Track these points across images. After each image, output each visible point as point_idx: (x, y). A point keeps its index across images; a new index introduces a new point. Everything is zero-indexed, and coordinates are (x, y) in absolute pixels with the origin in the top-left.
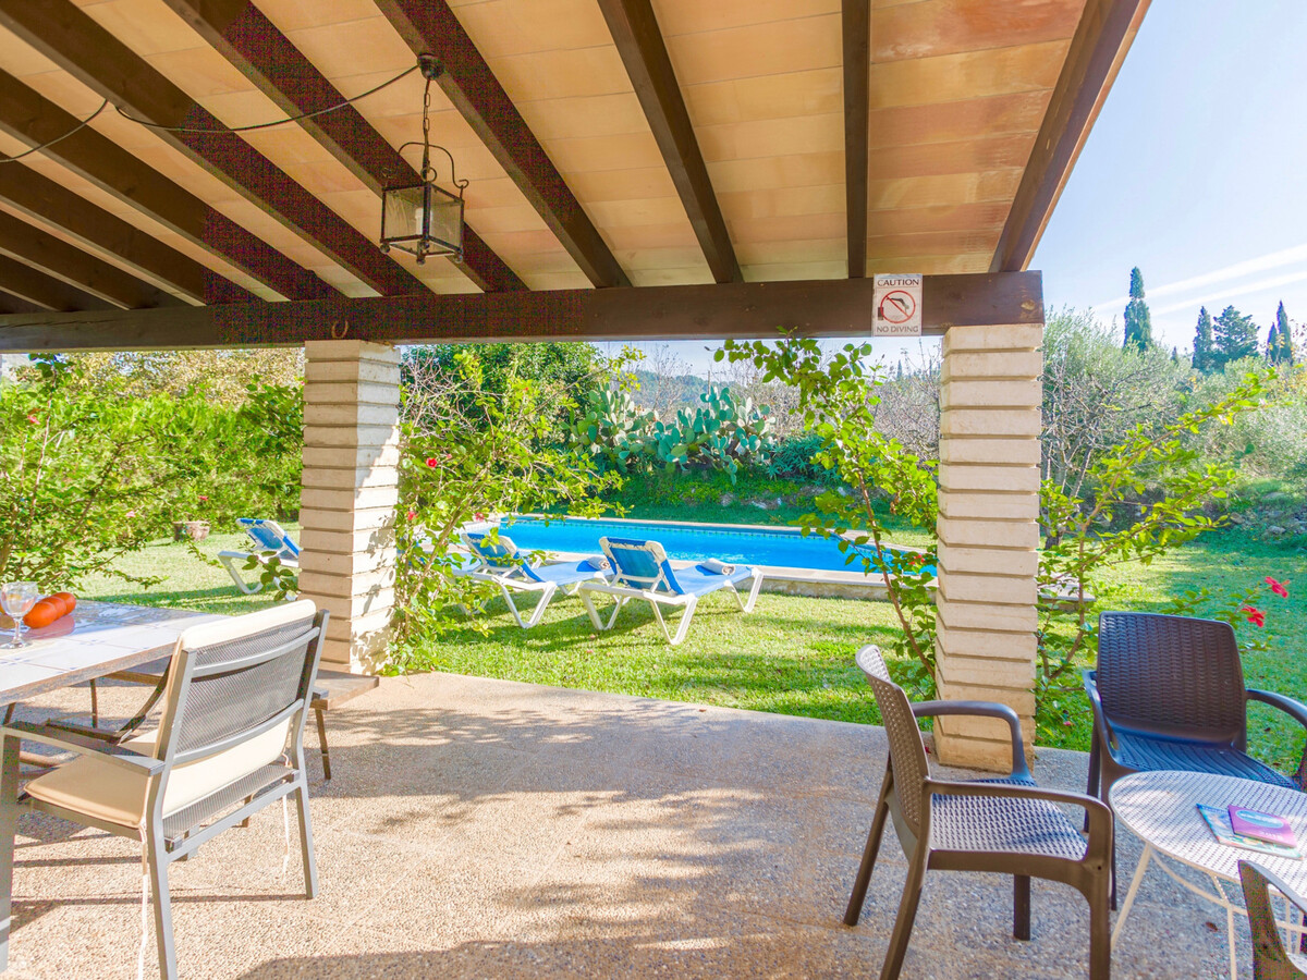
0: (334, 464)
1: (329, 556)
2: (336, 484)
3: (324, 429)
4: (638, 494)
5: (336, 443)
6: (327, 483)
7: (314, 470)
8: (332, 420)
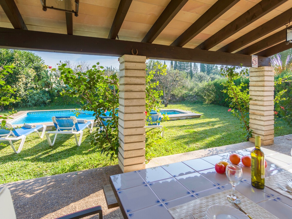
0: (137, 98)
1: (136, 129)
2: (138, 104)
3: (133, 86)
4: (61, 102)
5: (137, 90)
6: (134, 104)
7: (129, 100)
8: (136, 82)
